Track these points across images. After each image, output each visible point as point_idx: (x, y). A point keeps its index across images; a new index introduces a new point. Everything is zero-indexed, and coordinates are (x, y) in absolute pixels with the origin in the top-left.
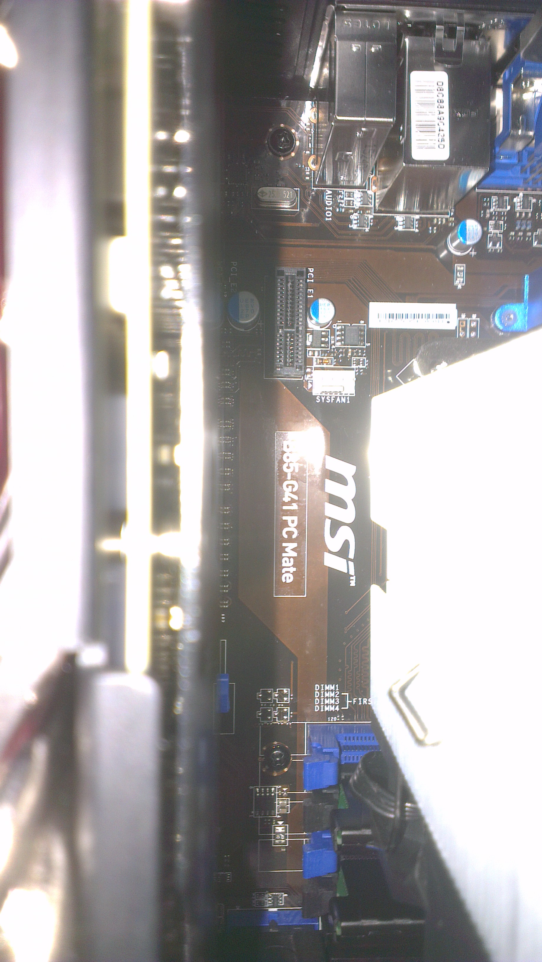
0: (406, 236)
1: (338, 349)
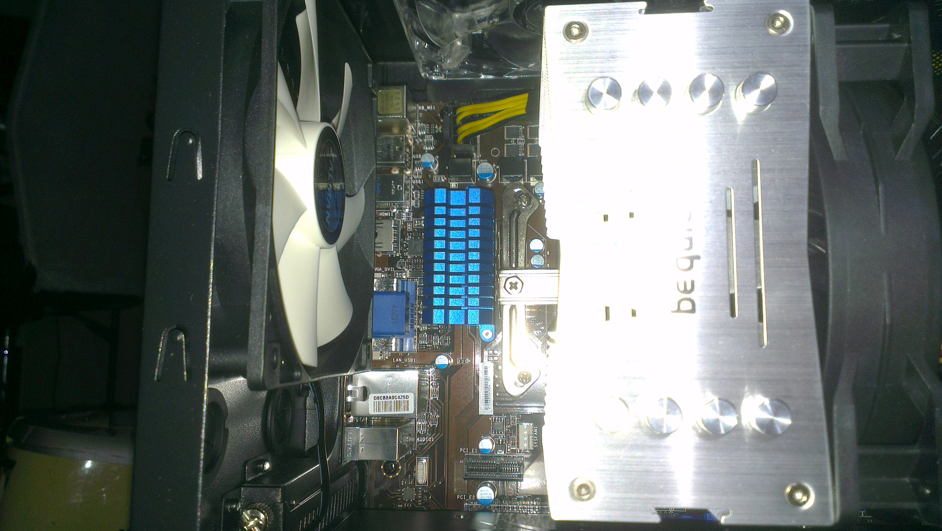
1: (507, 433)
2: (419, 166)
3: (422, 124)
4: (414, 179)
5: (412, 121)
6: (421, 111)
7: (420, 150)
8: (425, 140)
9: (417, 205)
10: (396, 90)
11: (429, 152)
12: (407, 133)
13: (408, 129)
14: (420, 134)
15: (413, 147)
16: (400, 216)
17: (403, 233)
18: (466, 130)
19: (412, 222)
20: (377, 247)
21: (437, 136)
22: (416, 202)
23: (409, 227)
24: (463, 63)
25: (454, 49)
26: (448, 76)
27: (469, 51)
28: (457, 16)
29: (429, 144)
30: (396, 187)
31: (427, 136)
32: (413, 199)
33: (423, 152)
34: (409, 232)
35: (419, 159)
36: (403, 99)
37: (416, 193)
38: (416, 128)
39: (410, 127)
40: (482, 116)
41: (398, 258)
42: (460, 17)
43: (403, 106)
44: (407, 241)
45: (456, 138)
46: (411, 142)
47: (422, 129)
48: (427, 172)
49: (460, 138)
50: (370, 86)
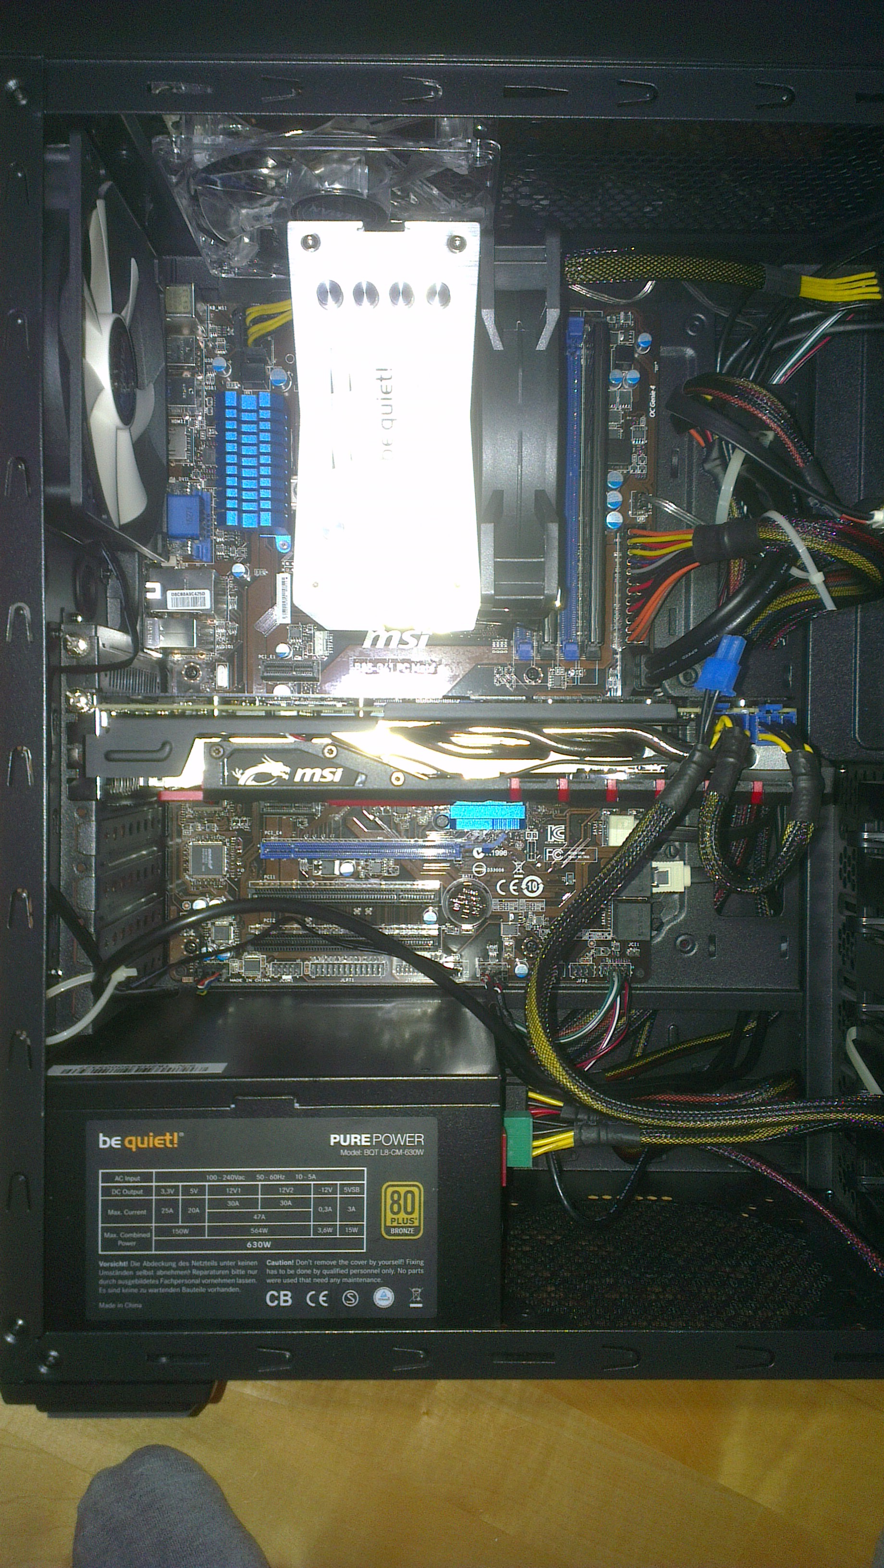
0: (240, 603)
1: (303, 641)
2: (211, 371)
3: (214, 326)
4: (206, 384)
5: (202, 322)
6: (212, 311)
7: (211, 354)
8: (217, 343)
9: (210, 413)
10: (185, 288)
11: (221, 355)
12: (198, 335)
13: (198, 329)
14: (211, 336)
15: (204, 350)
16: (193, 425)
17: (197, 442)
18: (255, 331)
19: (206, 430)
20: (171, 455)
21: (229, 339)
22: (209, 409)
23: (203, 437)
24: (251, 261)
25: (242, 244)
26: (238, 274)
27: (257, 249)
28: (244, 211)
29: (221, 347)
30: (188, 391)
31: (218, 339)
32: (206, 406)
33: (214, 356)
34: (202, 441)
35: (211, 364)
36: (191, 297)
37: (209, 400)
38: (207, 330)
39: (200, 328)
40: (270, 317)
41: (192, 468)
42: (247, 214)
43: (192, 305)
44: (201, 450)
45: (246, 340)
46: (202, 345)
47: (213, 331)
48: (219, 378)
49: (250, 341)
50: (157, 282)
